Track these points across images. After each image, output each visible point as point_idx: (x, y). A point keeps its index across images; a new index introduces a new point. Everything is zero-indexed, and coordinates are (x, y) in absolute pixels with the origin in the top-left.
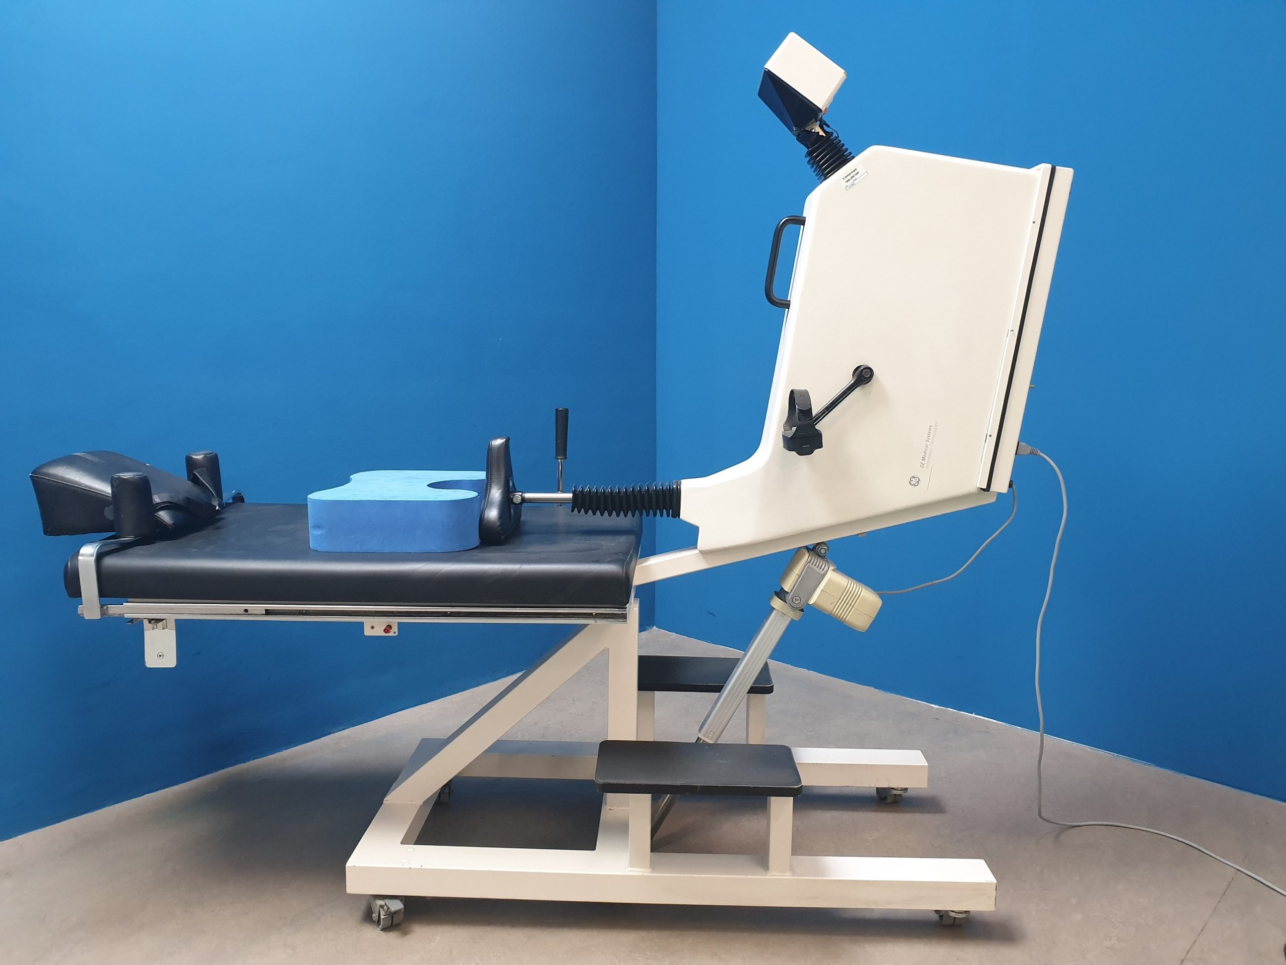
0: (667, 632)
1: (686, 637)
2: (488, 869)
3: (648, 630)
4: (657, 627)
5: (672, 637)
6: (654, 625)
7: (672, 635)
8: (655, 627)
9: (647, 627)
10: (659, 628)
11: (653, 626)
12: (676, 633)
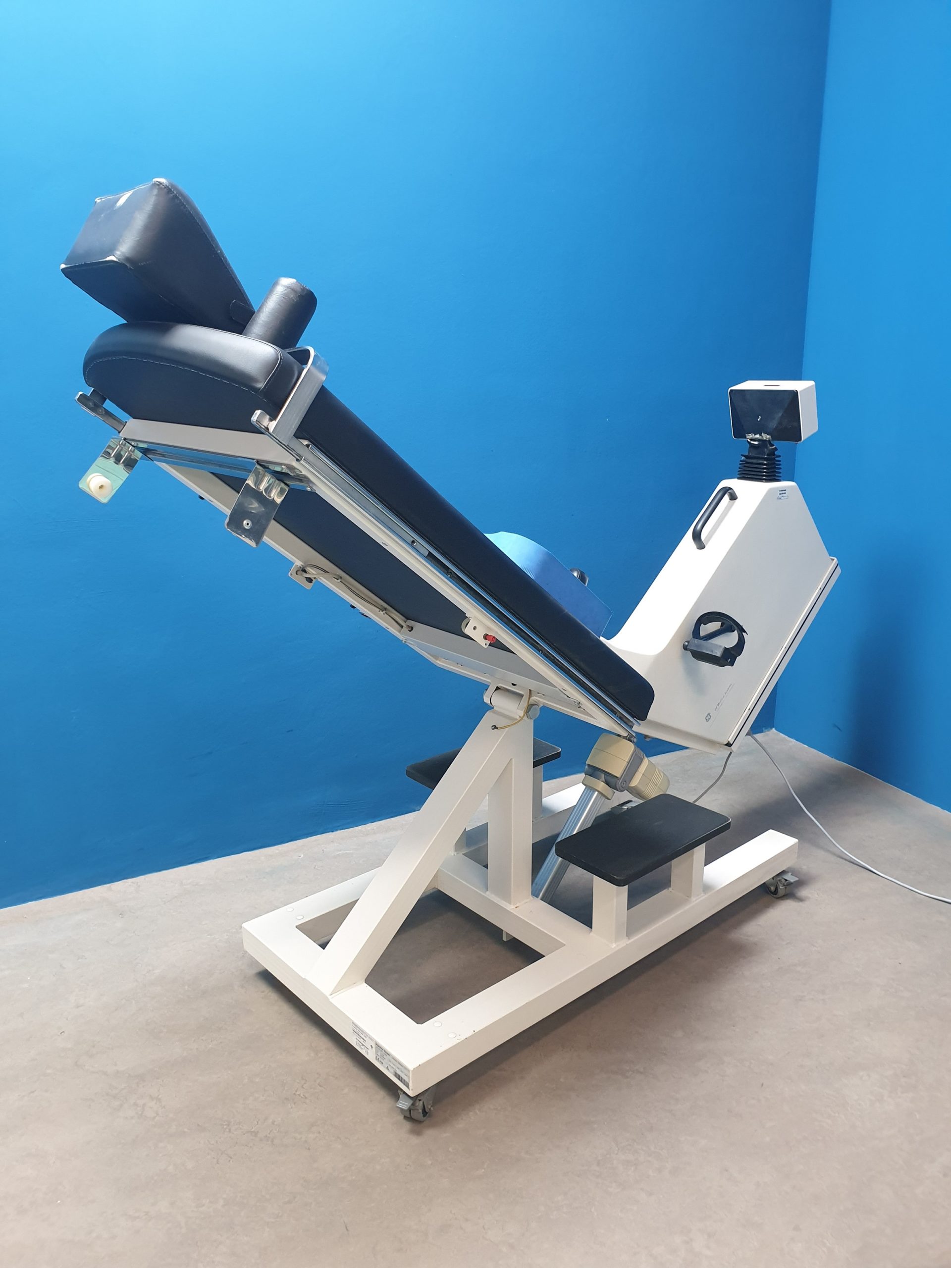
0: (786, 737)
1: (807, 746)
2: (524, 1003)
3: (765, 731)
4: (776, 729)
5: (790, 744)
6: (774, 727)
7: (792, 742)
8: (774, 729)
9: (763, 729)
10: (778, 731)
11: (771, 728)
12: (796, 740)
